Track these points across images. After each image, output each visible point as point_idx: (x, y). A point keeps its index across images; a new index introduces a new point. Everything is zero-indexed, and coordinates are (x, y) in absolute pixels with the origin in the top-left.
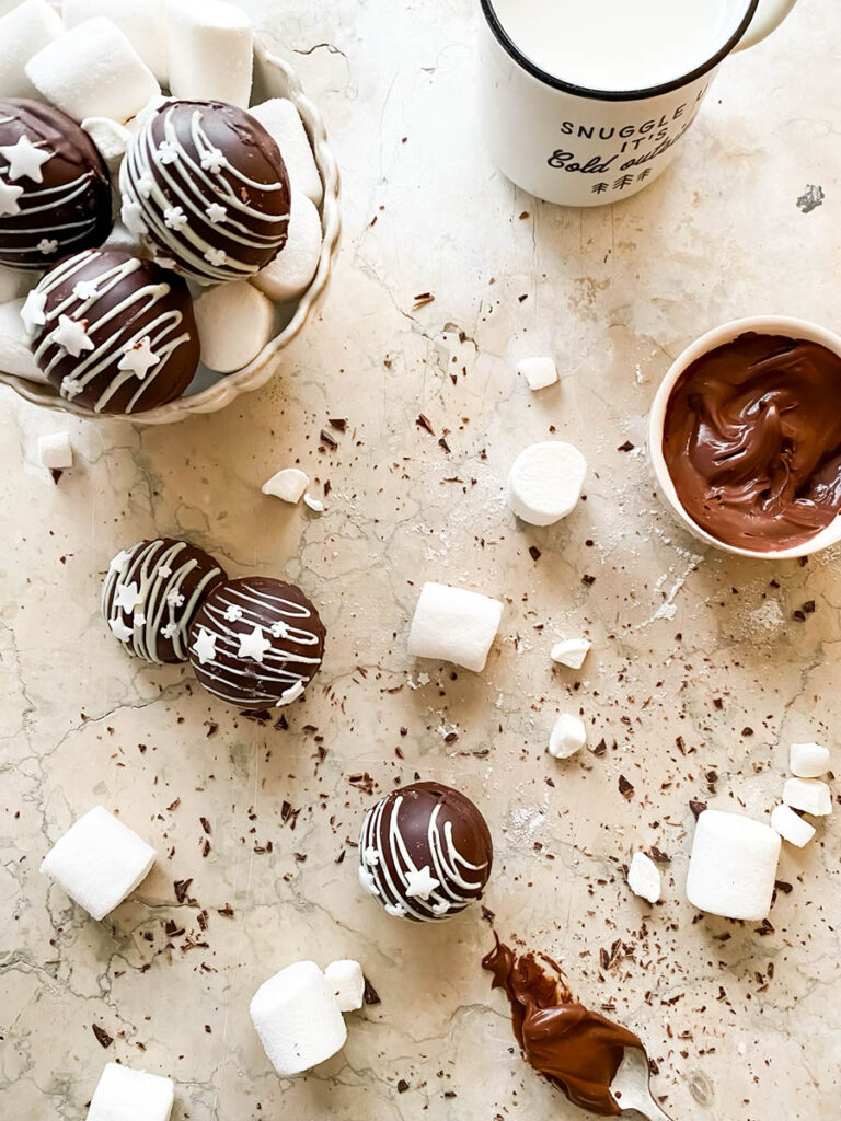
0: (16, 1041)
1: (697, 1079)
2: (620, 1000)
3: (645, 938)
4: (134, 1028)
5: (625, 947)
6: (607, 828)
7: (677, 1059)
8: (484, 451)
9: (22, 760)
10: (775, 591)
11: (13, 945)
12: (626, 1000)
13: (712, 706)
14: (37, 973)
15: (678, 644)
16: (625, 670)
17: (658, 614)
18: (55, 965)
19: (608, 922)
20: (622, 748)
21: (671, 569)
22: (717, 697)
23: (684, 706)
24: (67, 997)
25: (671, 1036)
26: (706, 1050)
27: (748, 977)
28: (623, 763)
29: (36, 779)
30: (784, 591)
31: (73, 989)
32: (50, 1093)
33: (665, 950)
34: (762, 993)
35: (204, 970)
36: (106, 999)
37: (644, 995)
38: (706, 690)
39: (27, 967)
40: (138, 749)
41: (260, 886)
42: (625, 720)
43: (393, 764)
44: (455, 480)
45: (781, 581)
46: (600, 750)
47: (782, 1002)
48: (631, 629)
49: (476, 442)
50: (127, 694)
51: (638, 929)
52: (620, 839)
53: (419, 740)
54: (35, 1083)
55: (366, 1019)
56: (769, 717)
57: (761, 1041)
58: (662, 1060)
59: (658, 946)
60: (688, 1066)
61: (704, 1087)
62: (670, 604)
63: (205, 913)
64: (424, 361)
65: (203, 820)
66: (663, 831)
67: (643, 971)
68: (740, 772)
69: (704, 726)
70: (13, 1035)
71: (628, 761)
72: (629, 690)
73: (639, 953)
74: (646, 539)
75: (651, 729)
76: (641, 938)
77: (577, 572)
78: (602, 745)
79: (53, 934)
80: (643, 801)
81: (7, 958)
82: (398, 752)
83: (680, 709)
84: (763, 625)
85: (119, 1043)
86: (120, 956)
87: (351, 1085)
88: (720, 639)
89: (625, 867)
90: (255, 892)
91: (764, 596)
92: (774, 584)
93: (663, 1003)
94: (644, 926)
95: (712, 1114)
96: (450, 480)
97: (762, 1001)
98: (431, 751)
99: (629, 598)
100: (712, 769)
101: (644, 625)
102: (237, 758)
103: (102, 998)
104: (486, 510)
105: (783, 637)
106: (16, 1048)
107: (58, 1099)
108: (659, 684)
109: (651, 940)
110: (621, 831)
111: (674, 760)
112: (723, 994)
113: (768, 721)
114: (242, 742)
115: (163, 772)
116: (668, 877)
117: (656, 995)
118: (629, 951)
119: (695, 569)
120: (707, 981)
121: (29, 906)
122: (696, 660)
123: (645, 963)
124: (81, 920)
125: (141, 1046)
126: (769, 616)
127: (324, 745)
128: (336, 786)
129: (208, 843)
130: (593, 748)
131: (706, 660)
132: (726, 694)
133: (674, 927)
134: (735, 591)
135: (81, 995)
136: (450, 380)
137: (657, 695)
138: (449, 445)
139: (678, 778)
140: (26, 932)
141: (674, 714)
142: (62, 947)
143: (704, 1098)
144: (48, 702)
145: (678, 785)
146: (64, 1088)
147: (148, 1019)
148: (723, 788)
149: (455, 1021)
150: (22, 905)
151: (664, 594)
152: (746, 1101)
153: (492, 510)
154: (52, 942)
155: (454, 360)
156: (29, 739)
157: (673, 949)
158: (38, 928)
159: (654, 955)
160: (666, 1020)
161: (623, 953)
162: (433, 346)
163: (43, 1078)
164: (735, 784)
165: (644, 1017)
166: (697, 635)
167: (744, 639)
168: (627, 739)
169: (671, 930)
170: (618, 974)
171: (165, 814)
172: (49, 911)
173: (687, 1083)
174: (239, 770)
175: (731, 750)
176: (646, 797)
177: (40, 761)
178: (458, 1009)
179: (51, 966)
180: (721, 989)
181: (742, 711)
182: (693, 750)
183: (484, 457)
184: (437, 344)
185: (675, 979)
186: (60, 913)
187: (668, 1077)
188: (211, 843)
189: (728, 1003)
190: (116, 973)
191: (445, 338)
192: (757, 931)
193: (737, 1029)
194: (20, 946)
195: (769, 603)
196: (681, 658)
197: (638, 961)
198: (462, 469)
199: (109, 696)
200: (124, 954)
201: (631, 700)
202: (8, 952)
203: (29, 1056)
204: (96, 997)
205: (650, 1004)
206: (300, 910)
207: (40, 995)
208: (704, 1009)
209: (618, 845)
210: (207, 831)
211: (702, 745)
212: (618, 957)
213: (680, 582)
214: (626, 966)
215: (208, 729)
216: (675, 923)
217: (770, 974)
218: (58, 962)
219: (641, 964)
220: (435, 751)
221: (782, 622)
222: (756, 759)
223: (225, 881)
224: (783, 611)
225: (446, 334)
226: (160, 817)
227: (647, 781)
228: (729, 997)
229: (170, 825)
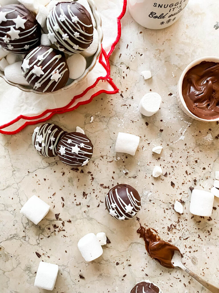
0: (15, 257)
1: (193, 258)
2: (173, 239)
3: (179, 223)
4: (47, 252)
5: (174, 226)
6: (168, 195)
7: (188, 253)
8: (132, 97)
9: (13, 184)
10: (210, 131)
11: (13, 232)
12: (174, 239)
13: (194, 162)
14: (20, 239)
15: (185, 146)
16: (172, 154)
17: (180, 139)
18: (25, 237)
19: (169, 219)
20: (172, 174)
21: (183, 127)
22: (196, 160)
23: (187, 163)
24: (29, 245)
25: (186, 247)
26: (195, 251)
27: (205, 232)
28: (172, 178)
29: (17, 189)
30: (213, 131)
31: (30, 243)
32: (25, 270)
33: (184, 226)
34: (209, 236)
35: (64, 237)
36: (39, 245)
37: (179, 238)
38: (193, 158)
39: (17, 238)
40: (44, 180)
41: (78, 214)
42: (172, 167)
43: (111, 181)
44: (125, 105)
45: (212, 129)
46: (166, 175)
47: (214, 238)
48: (173, 143)
49: (130, 94)
50: (40, 166)
51: (177, 221)
52: (172, 198)
53: (118, 174)
54: (21, 268)
55: (107, 247)
56: (210, 164)
57: (210, 248)
58: (184, 254)
59: (182, 225)
60: (191, 255)
61: (195, 260)
62: (183, 136)
63: (64, 222)
64: (115, 73)
65: (62, 198)
66: (183, 195)
67: (179, 232)
68: (202, 179)
69: (193, 168)
70: (14, 256)
71: (173, 177)
72: (173, 159)
73: (177, 227)
74: (176, 119)
75: (179, 169)
76: (178, 223)
77: (158, 128)
78: (166, 174)
79: (24, 229)
80: (177, 188)
81: (12, 236)
82: (113, 178)
83: (186, 163)
84: (207, 141)
85: (43, 256)
86: (42, 234)
87: (104, 264)
88: (196, 144)
89: (173, 205)
90: (77, 216)
91: (208, 133)
92: (210, 130)
93: (184, 239)
94: (179, 220)
95: (197, 267)
96: (124, 105)
97: (209, 237)
98: (121, 177)
99: (172, 135)
100: (195, 179)
101: (176, 142)
102: (70, 181)
103: (38, 245)
104: (134, 113)
105: (213, 144)
106: (16, 259)
107: (27, 272)
108: (181, 157)
109: (180, 223)
110: (172, 196)
111: (185, 177)
112: (199, 236)
113: (209, 166)
114: (71, 177)
115: (51, 185)
116: (184, 207)
117: (182, 238)
118: (175, 226)
119: (189, 126)
120: (195, 233)
121: (17, 222)
122: (190, 150)
123: (179, 229)
124: (31, 225)
125: (49, 257)
126: (209, 138)
127: (93, 176)
128: (97, 187)
129: (63, 204)
130: (164, 175)
131: (193, 150)
132: (198, 159)
133: (186, 220)
134: (200, 132)
135: (32, 245)
136: (123, 78)
137: (180, 160)
138: (123, 95)
139: (186, 181)
140: (16, 229)
141: (185, 165)
142: (26, 232)
143: (195, 263)
144: (19, 168)
145: (186, 183)
146: (29, 269)
147: (50, 250)
148: (198, 183)
149: (130, 247)
150: (15, 222)
151: (181, 133)
152: (206, 263)
153: (135, 113)
154: (24, 231)
155: (124, 72)
156: (14, 178)
157: (186, 226)
158: (20, 228)
159: (181, 227)
160: (185, 244)
161: (173, 227)
162: (117, 69)
163: (23, 266)
164: (201, 182)
165: (179, 243)
166: (190, 144)
167: (203, 144)
168: (173, 172)
169: (185, 220)
170: (172, 233)
171: (52, 197)
172: (22, 223)
173: (190, 259)
174: (71, 184)
175: (200, 173)
176: (178, 187)
177: (18, 184)
178: (131, 243)
179: (23, 238)
180: (199, 235)
181: (202, 163)
182: (190, 174)
183: (132, 98)
184: (119, 68)
185: (187, 233)
186: (25, 224)
187: (186, 258)
188: (64, 204)
189: (201, 239)
190: (41, 239)
191: (121, 66)
192: (208, 220)
193: (203, 245)
194: (15, 233)
195: (209, 135)
196: (186, 150)
197: (177, 229)
198: (127, 102)
199: (35, 166)
200: (43, 233)
201: (173, 162)
202: (12, 234)
203: (19, 261)
204: (36, 245)
205: (181, 240)
206: (89, 220)
207: (21, 245)
208: (195, 240)
209: (171, 199)
210: (63, 201)
211: (192, 173)
212: (172, 228)
213: (185, 130)
214: (174, 230)
215: (62, 174)
216: (186, 219)
217: (211, 231)
218: (25, 236)
219: (178, 230)
220: (122, 177)
221: (212, 139)
222: (206, 176)
223: (68, 213)
224: (212, 136)
225: (121, 65)
226: (50, 197)
227: (178, 183)
228: (201, 237)
229: (53, 199)
